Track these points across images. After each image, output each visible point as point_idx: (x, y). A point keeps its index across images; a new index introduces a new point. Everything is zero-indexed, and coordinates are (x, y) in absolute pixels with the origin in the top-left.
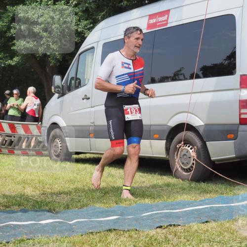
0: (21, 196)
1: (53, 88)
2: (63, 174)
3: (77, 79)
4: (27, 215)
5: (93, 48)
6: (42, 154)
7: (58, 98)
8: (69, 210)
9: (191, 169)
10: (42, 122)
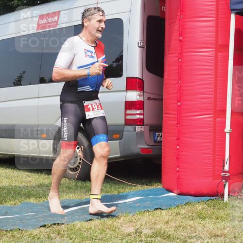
9: (78, 168)
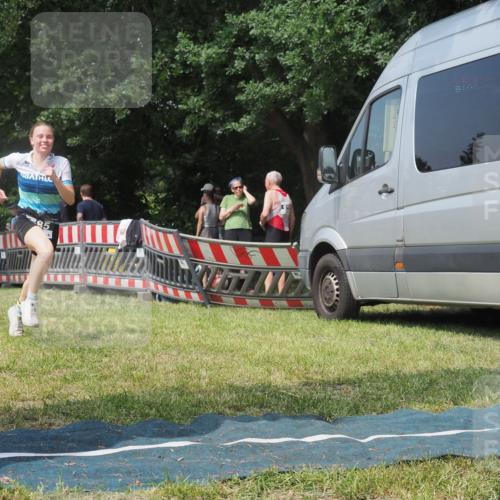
0: (265, 388)
1: (319, 172)
2: (344, 344)
3: (367, 152)
4: (277, 424)
5: (398, 88)
6: (301, 305)
7: (330, 192)
8: (358, 417)
10: (299, 242)
